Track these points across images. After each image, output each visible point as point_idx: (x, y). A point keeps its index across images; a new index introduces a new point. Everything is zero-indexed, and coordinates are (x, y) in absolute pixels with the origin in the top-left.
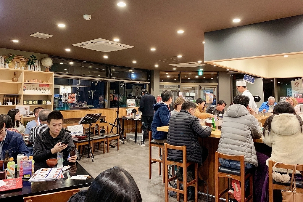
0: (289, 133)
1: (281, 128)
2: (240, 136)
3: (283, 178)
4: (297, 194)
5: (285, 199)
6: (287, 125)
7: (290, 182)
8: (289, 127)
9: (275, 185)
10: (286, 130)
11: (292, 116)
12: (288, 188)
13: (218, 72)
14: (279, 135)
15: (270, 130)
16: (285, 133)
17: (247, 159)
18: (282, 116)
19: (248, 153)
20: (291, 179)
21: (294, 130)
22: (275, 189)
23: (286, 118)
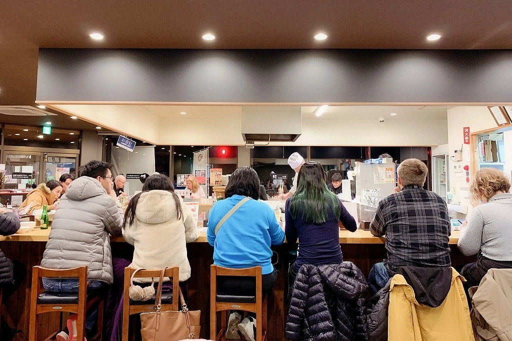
0: (159, 220)
1: (149, 213)
2: (83, 233)
3: (144, 292)
4: (163, 314)
5: (144, 327)
6: (157, 207)
7: (154, 298)
8: (161, 210)
9: (132, 307)
10: (155, 215)
11: (167, 195)
12: (151, 307)
13: (81, 131)
14: (146, 225)
15: (133, 218)
16: (154, 220)
17: (94, 273)
18: (153, 194)
19: (95, 263)
20: (156, 292)
21: (167, 215)
22: (132, 313)
23: (158, 197)
